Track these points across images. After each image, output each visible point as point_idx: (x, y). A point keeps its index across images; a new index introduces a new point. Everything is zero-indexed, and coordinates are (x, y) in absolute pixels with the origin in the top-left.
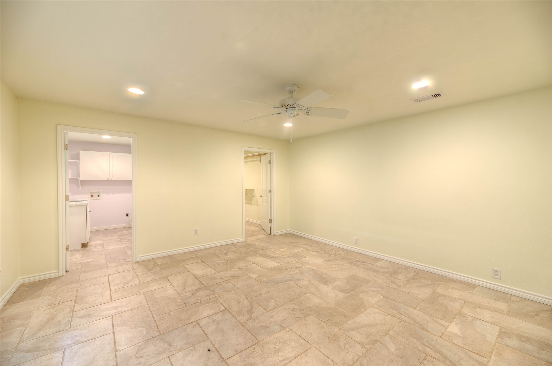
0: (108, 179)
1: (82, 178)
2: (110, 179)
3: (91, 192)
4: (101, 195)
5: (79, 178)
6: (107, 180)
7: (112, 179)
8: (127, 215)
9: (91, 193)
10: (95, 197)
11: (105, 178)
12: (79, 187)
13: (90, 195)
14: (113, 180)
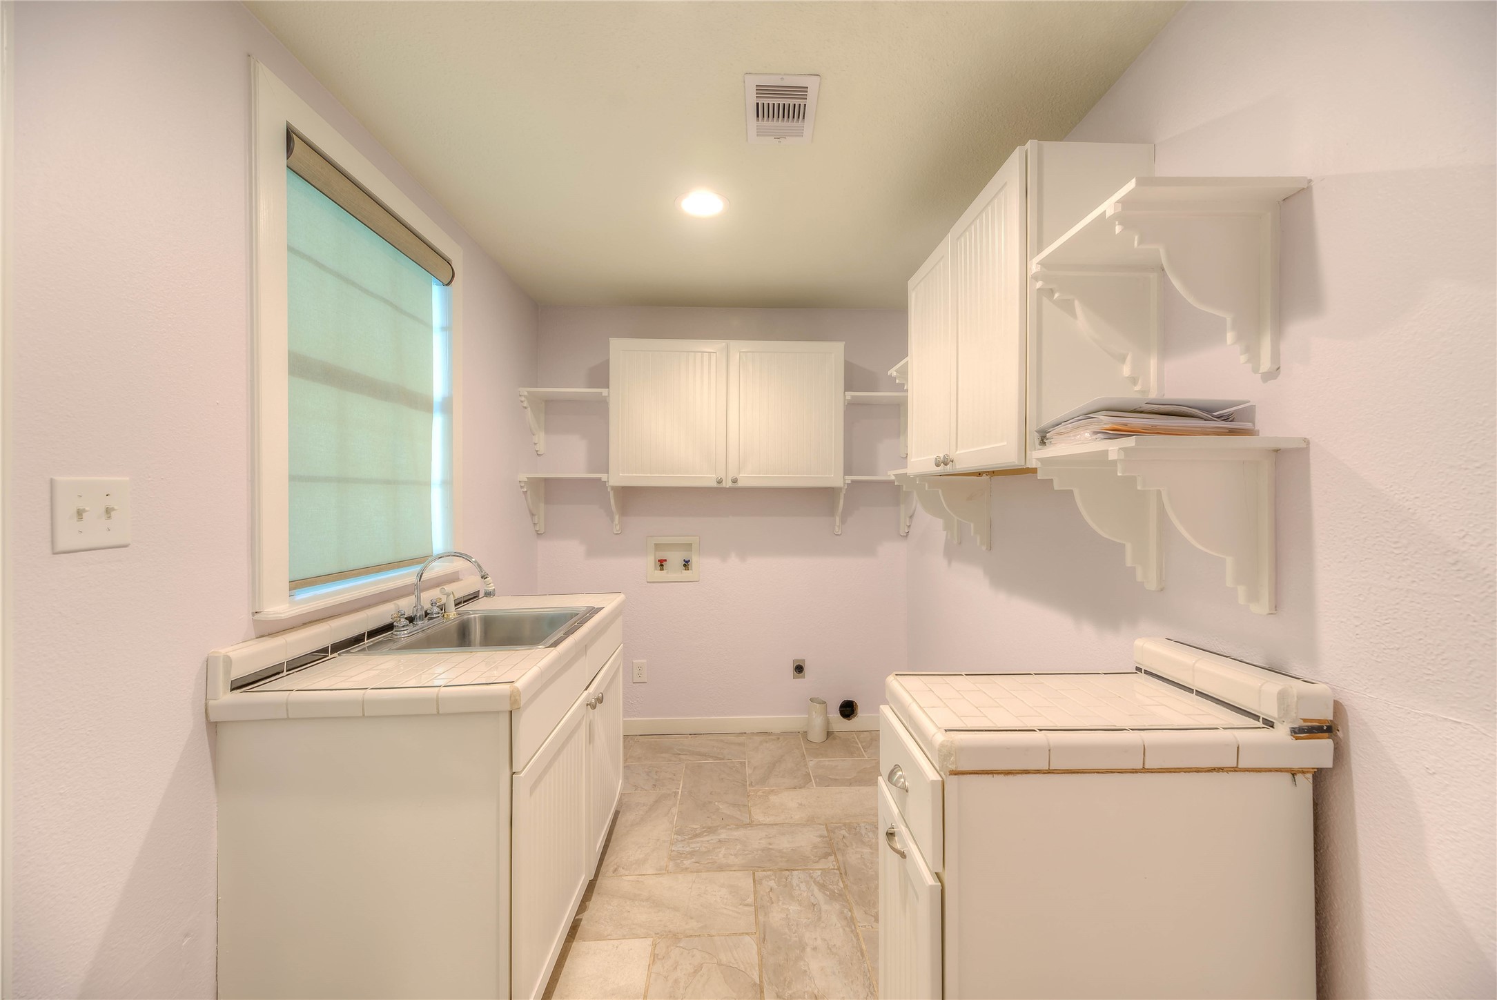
0: (720, 482)
1: (617, 477)
2: (728, 484)
3: (656, 545)
4: (695, 560)
5: (604, 477)
6: (714, 484)
7: (735, 481)
8: (799, 669)
9: (658, 547)
10: (674, 572)
11: (706, 478)
12: (613, 522)
13: (651, 561)
14: (740, 484)
